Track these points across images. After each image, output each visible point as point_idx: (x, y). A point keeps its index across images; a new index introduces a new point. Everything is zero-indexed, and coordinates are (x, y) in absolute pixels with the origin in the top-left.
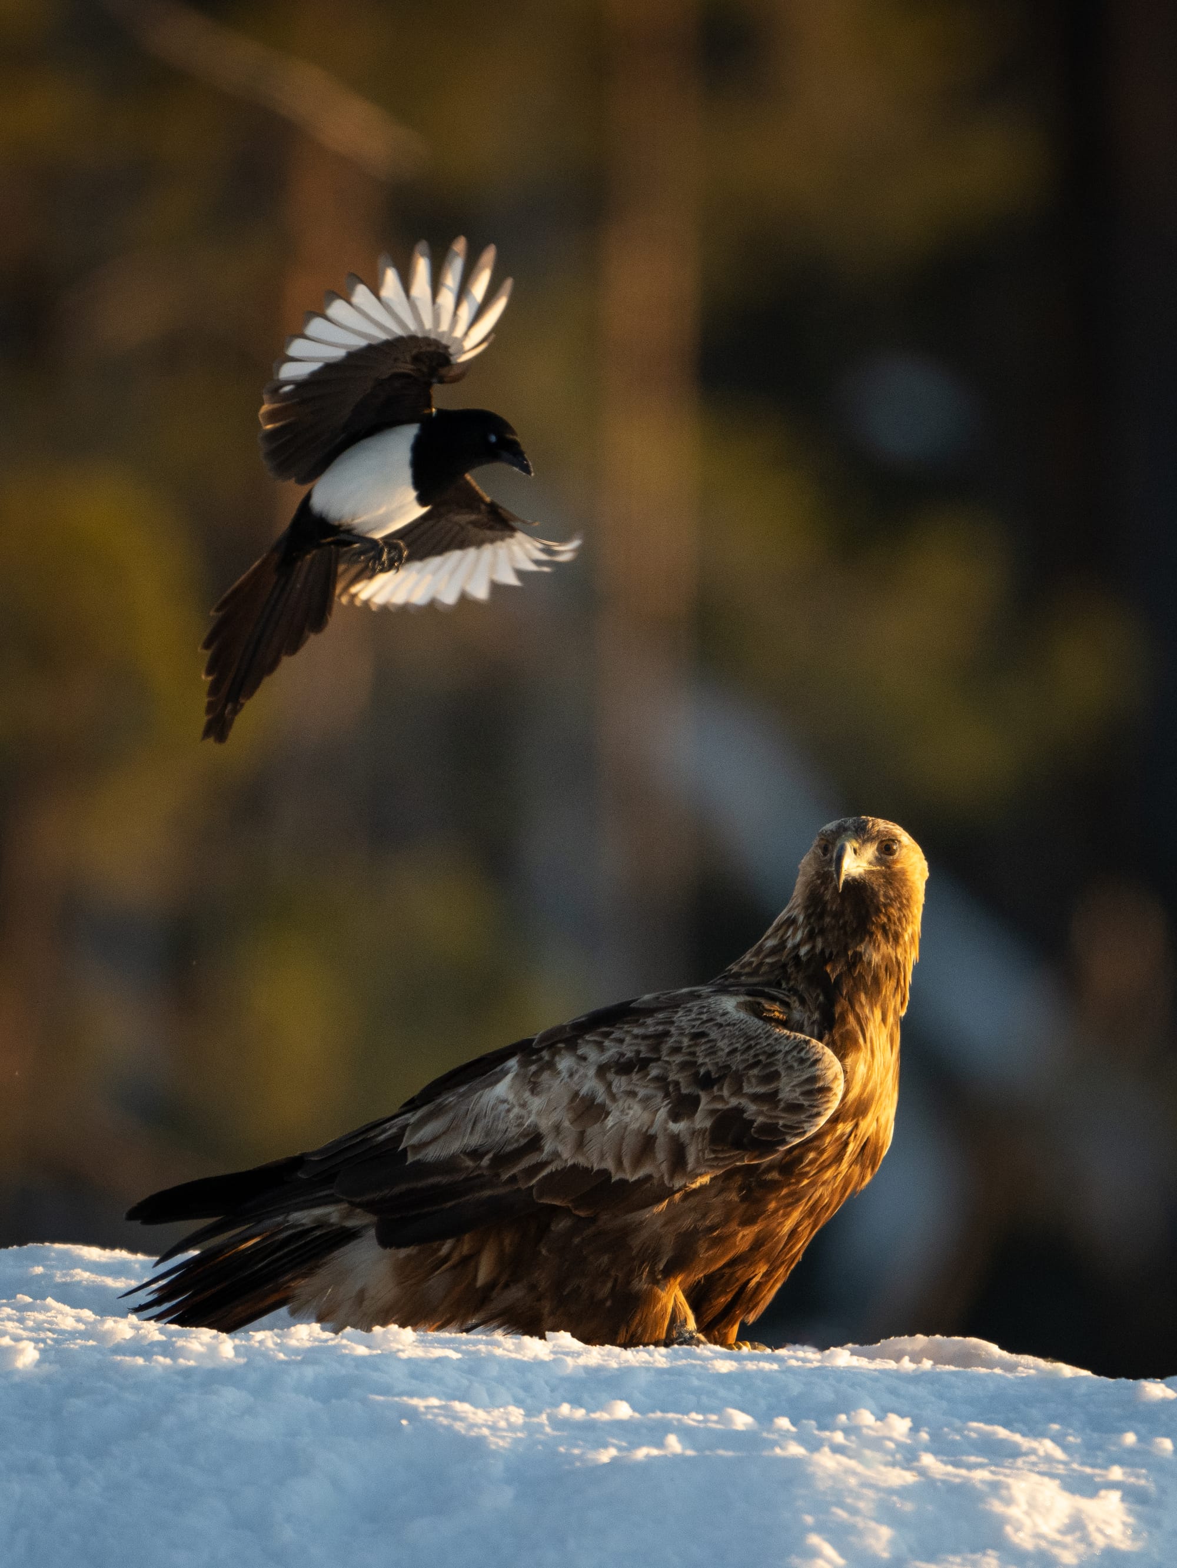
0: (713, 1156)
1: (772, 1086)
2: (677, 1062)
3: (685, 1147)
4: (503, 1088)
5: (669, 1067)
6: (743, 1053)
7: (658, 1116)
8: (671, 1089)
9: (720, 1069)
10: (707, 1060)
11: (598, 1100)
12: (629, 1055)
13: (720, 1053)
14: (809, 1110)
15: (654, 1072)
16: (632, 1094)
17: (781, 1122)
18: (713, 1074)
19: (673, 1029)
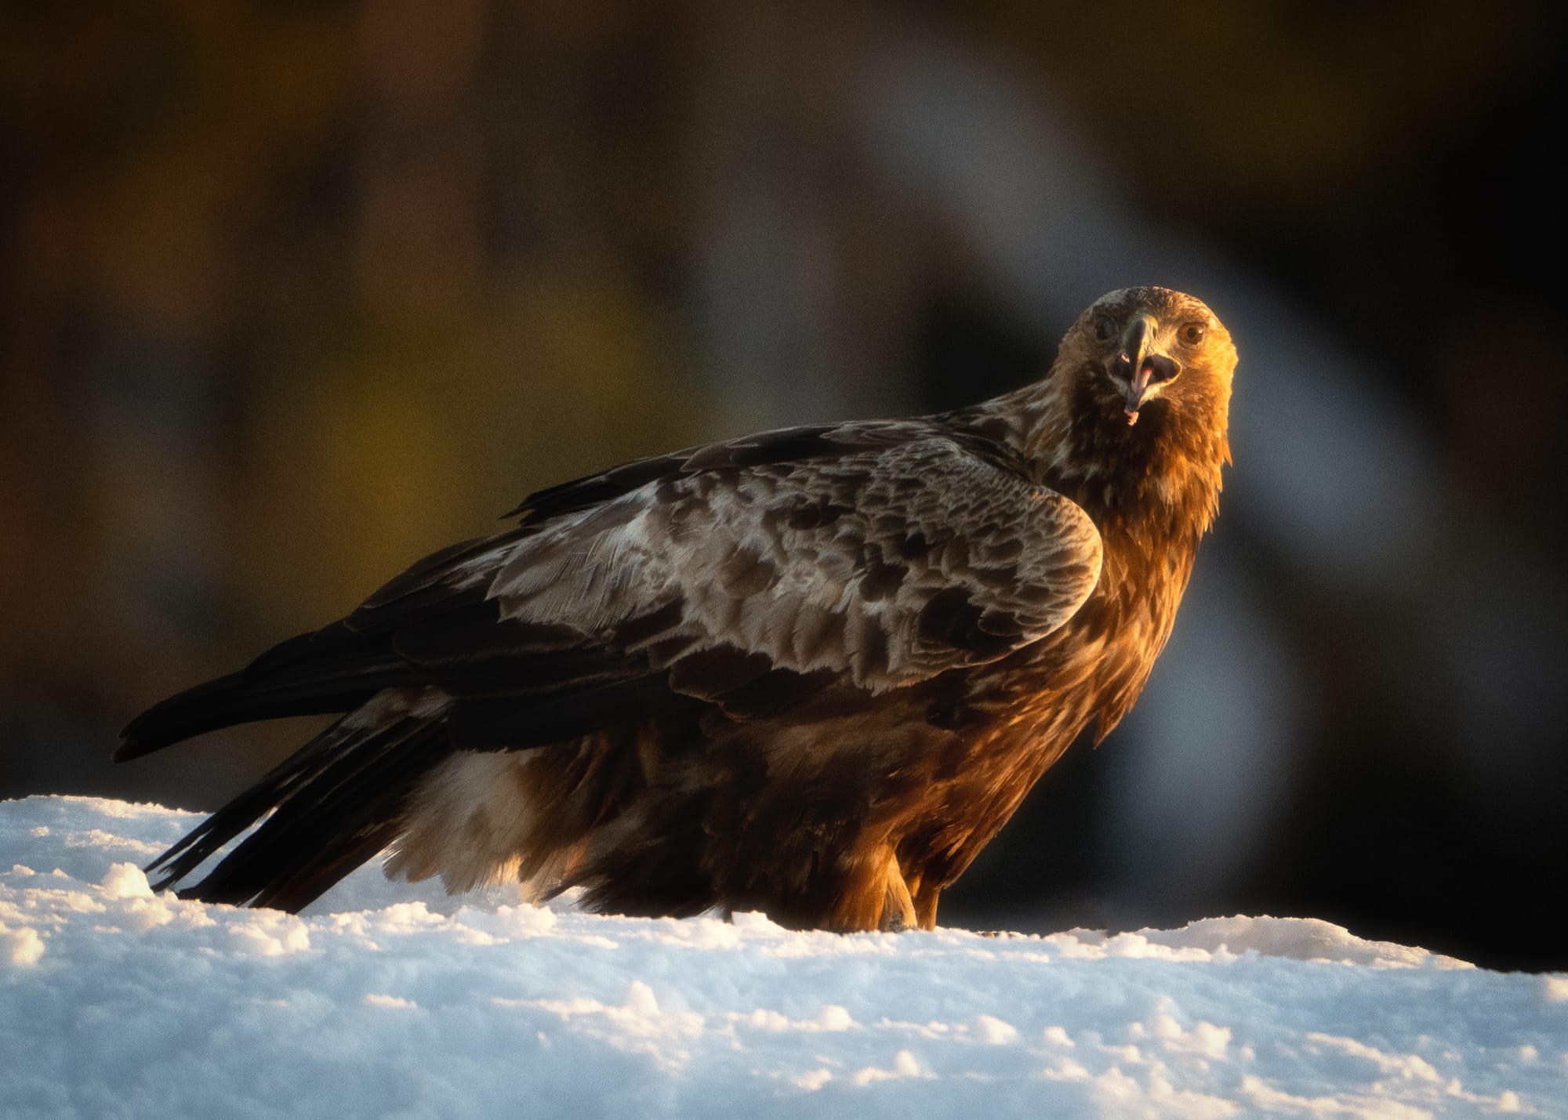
0: (922, 651)
1: (1009, 560)
2: (878, 517)
3: (888, 636)
4: (635, 530)
5: (865, 523)
6: (973, 512)
7: (847, 588)
8: (867, 555)
9: (936, 533)
10: (919, 519)
11: (763, 558)
12: (811, 500)
13: (940, 511)
14: (1055, 597)
15: (845, 529)
16: (810, 554)
17: (1017, 612)
18: (927, 539)
19: (874, 473)
